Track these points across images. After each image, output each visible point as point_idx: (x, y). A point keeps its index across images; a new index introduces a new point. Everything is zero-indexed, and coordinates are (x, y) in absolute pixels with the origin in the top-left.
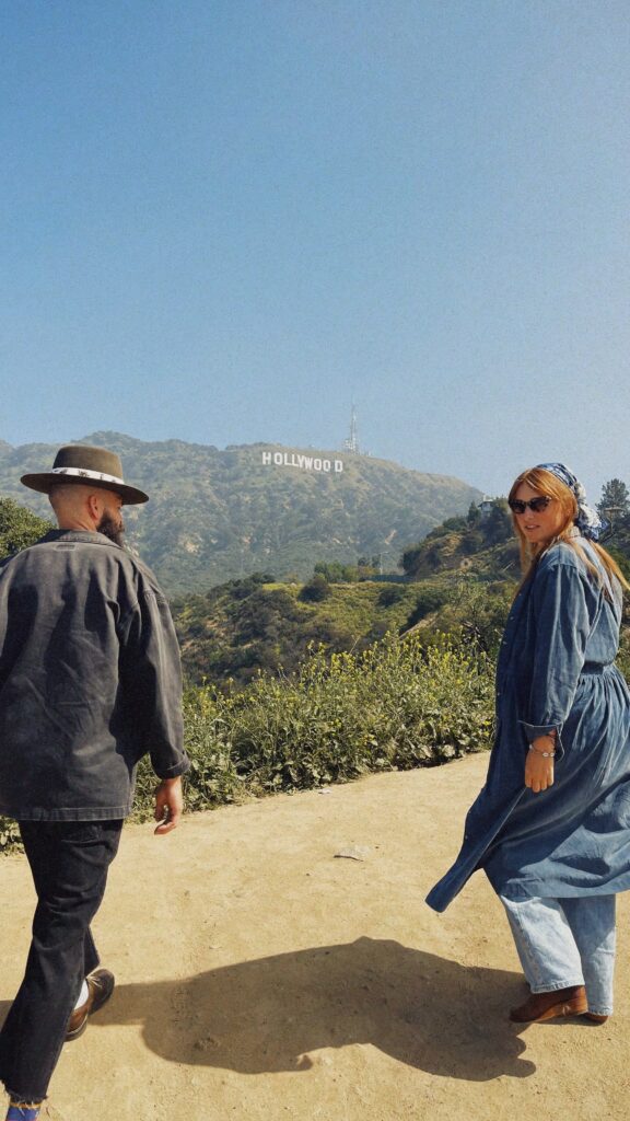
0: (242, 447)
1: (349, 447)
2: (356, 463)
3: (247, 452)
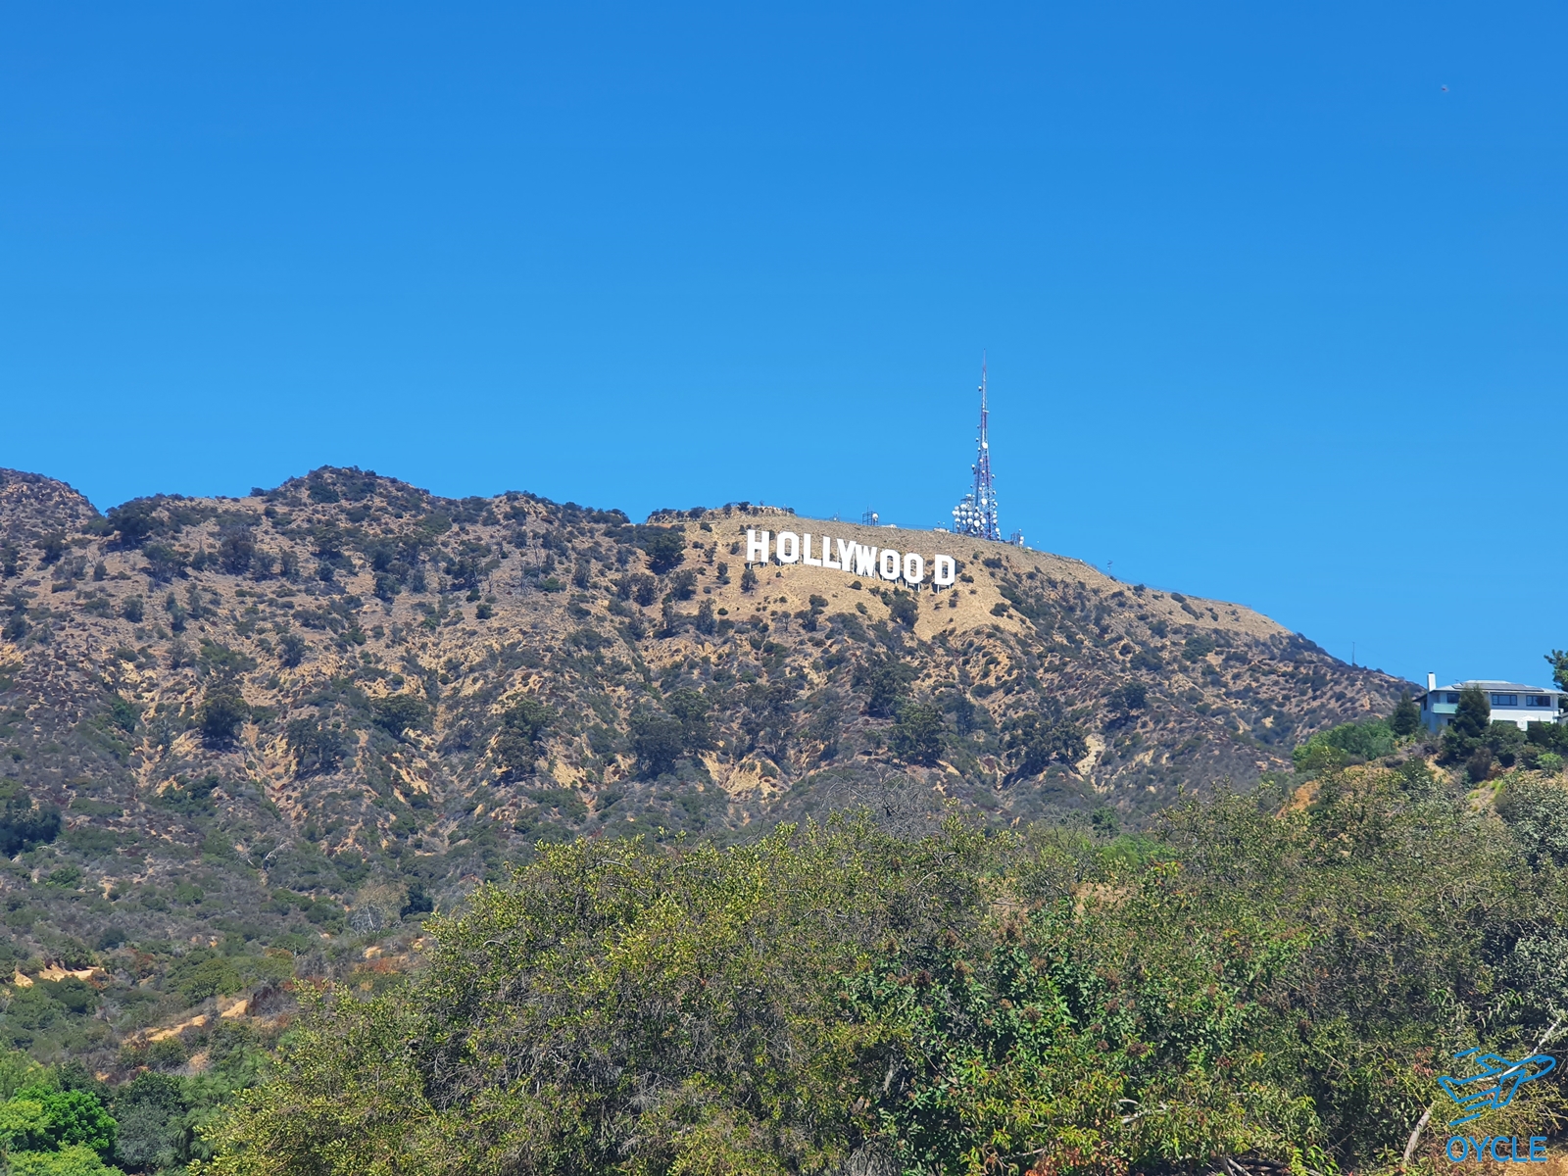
1: (970, 520)
2: (989, 563)
3: (706, 528)
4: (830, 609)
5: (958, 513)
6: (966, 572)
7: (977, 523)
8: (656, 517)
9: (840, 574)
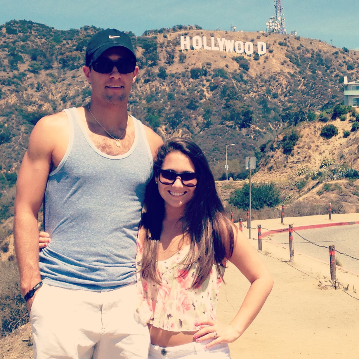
0: (161, 31)
1: (273, 27)
2: (281, 44)
3: (165, 37)
4: (213, 67)
5: (268, 24)
6: (271, 48)
7: (276, 28)
8: (146, 33)
9: (218, 53)
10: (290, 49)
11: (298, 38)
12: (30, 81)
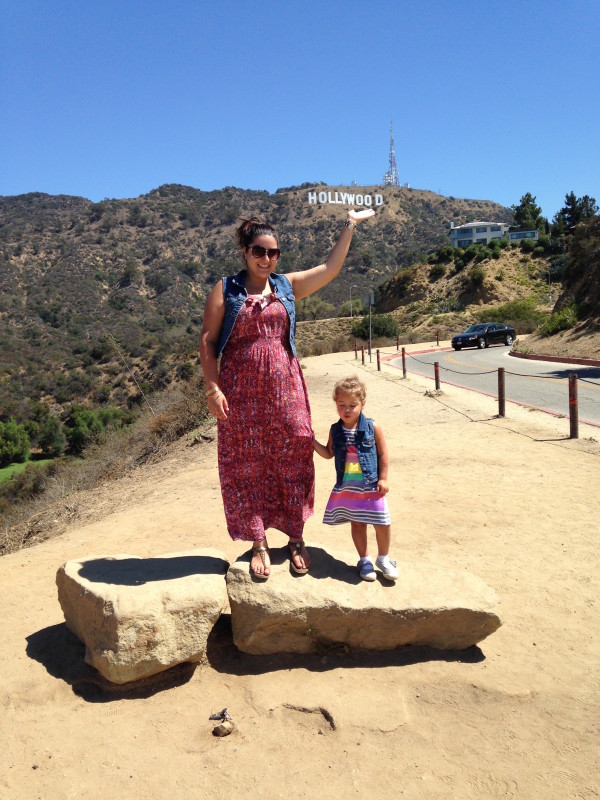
1: (389, 181)
2: (395, 196)
3: (295, 194)
4: (337, 218)
5: (384, 178)
6: (387, 200)
7: (392, 181)
8: (279, 191)
9: (341, 205)
10: (404, 200)
11: (410, 190)
12: (182, 238)
